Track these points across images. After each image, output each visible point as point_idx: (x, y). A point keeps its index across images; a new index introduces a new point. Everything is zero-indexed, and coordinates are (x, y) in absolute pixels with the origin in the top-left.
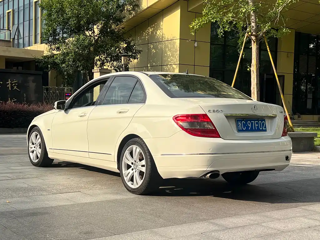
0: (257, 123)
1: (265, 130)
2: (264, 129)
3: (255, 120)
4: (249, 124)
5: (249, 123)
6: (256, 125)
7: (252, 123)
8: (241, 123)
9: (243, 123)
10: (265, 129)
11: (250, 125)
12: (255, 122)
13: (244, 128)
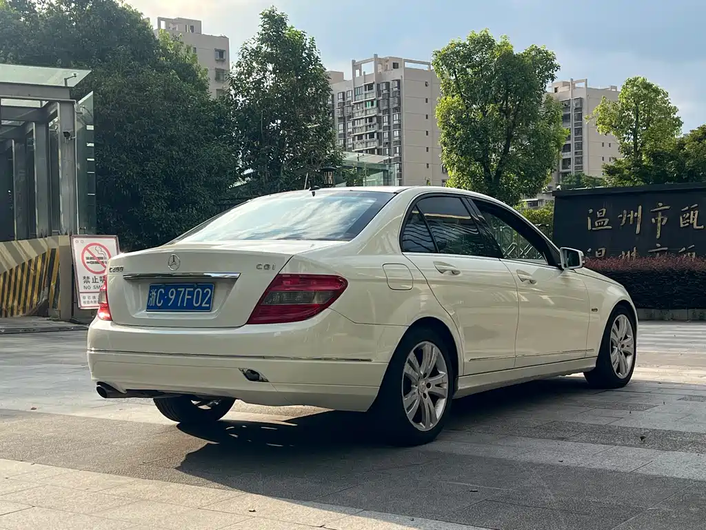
0: (190, 293)
1: (208, 309)
2: (203, 305)
3: (186, 287)
4: (172, 295)
5: (173, 291)
6: (187, 297)
7: (178, 293)
8: (156, 292)
9: (161, 292)
10: (208, 305)
11: (173, 297)
12: (187, 289)
13: (159, 302)
